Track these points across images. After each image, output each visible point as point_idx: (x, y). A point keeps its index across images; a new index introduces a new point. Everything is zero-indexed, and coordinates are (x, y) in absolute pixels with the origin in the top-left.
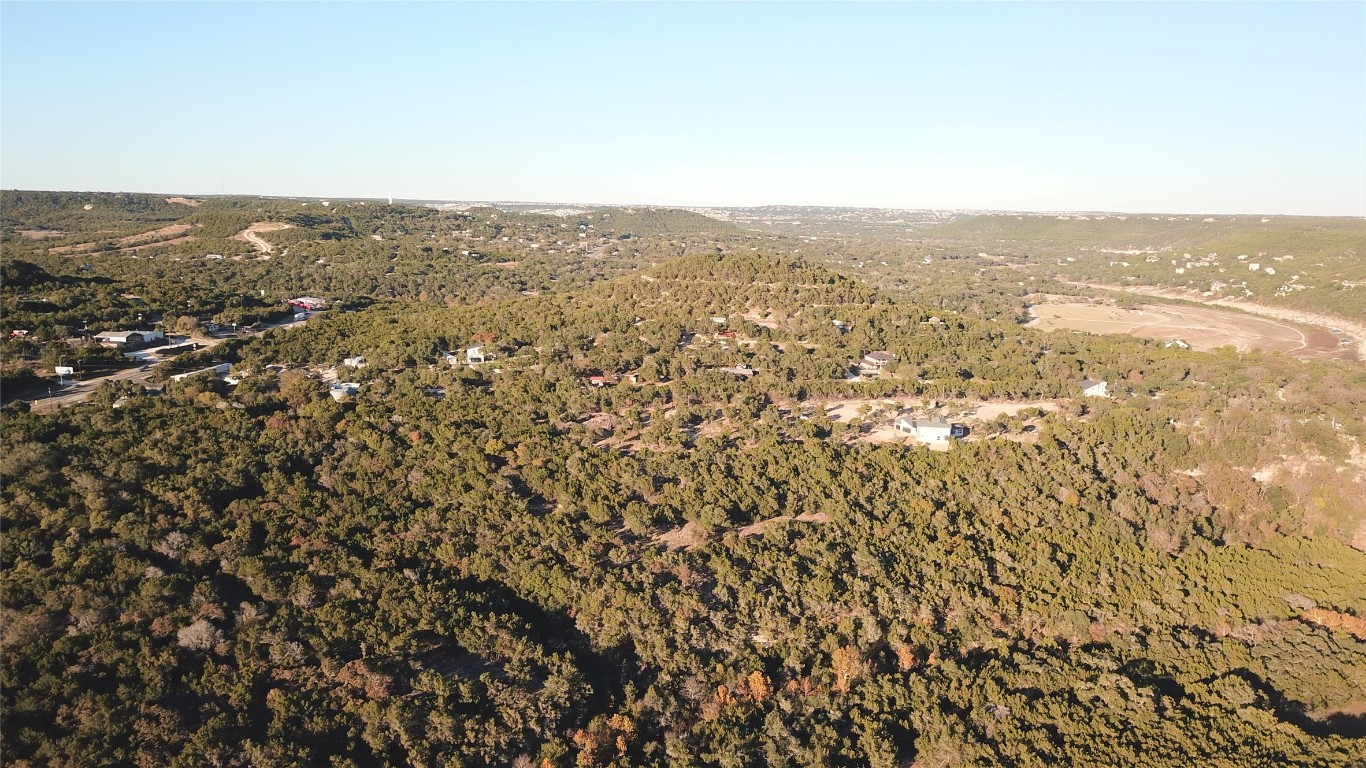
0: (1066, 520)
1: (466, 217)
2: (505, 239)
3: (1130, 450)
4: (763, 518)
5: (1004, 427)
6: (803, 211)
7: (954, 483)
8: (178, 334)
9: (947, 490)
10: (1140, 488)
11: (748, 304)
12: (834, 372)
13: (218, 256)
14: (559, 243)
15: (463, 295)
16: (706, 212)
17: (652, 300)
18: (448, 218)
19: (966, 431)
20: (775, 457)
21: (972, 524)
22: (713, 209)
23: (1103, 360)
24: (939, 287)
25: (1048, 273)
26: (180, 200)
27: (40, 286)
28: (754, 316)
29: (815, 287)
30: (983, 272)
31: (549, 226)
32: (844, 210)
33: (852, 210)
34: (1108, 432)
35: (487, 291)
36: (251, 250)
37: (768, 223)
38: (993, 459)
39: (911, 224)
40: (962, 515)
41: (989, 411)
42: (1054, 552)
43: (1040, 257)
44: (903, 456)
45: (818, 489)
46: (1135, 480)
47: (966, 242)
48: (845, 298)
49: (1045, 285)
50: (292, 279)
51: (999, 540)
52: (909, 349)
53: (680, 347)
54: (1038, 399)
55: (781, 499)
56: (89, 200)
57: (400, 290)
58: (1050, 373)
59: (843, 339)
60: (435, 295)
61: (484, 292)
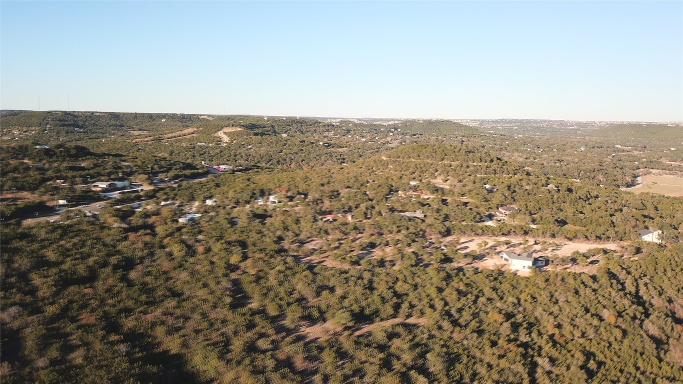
0: (604, 334)
1: (333, 126)
2: (350, 136)
3: (666, 281)
4: (382, 320)
5: (574, 260)
6: (521, 121)
7: (526, 301)
8: (138, 183)
9: (520, 305)
10: (671, 311)
11: (436, 174)
12: (475, 217)
13: (203, 144)
14: (377, 138)
15: (313, 165)
16: (467, 122)
17: (382, 170)
18: (324, 126)
19: (547, 262)
20: (405, 276)
21: (530, 333)
22: (471, 120)
23: (664, 215)
24: (581, 164)
25: (656, 156)
26: (205, 117)
27: (84, 158)
28: (439, 181)
29: (480, 164)
30: (614, 156)
31: (375, 130)
32: (545, 121)
33: (549, 121)
34: (651, 268)
35: (325, 163)
36: (220, 140)
37: (500, 128)
38: (558, 285)
39: (582, 129)
40: (525, 325)
41: (569, 249)
42: (587, 360)
43: (654, 147)
44: (496, 279)
45: (426, 300)
46: (667, 304)
47: (611, 139)
48: (498, 172)
49: (651, 164)
50: (231, 155)
51: (547, 348)
52: (529, 204)
53: (387, 198)
54: (608, 241)
55: (397, 307)
56: (165, 117)
57: (282, 161)
58: (620, 223)
59: (488, 197)
60: (299, 165)
61: (323, 164)
